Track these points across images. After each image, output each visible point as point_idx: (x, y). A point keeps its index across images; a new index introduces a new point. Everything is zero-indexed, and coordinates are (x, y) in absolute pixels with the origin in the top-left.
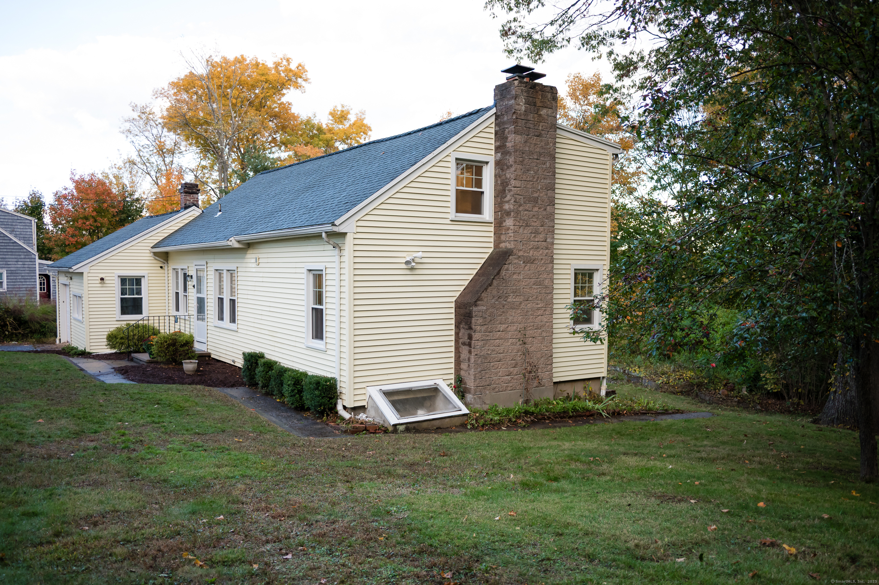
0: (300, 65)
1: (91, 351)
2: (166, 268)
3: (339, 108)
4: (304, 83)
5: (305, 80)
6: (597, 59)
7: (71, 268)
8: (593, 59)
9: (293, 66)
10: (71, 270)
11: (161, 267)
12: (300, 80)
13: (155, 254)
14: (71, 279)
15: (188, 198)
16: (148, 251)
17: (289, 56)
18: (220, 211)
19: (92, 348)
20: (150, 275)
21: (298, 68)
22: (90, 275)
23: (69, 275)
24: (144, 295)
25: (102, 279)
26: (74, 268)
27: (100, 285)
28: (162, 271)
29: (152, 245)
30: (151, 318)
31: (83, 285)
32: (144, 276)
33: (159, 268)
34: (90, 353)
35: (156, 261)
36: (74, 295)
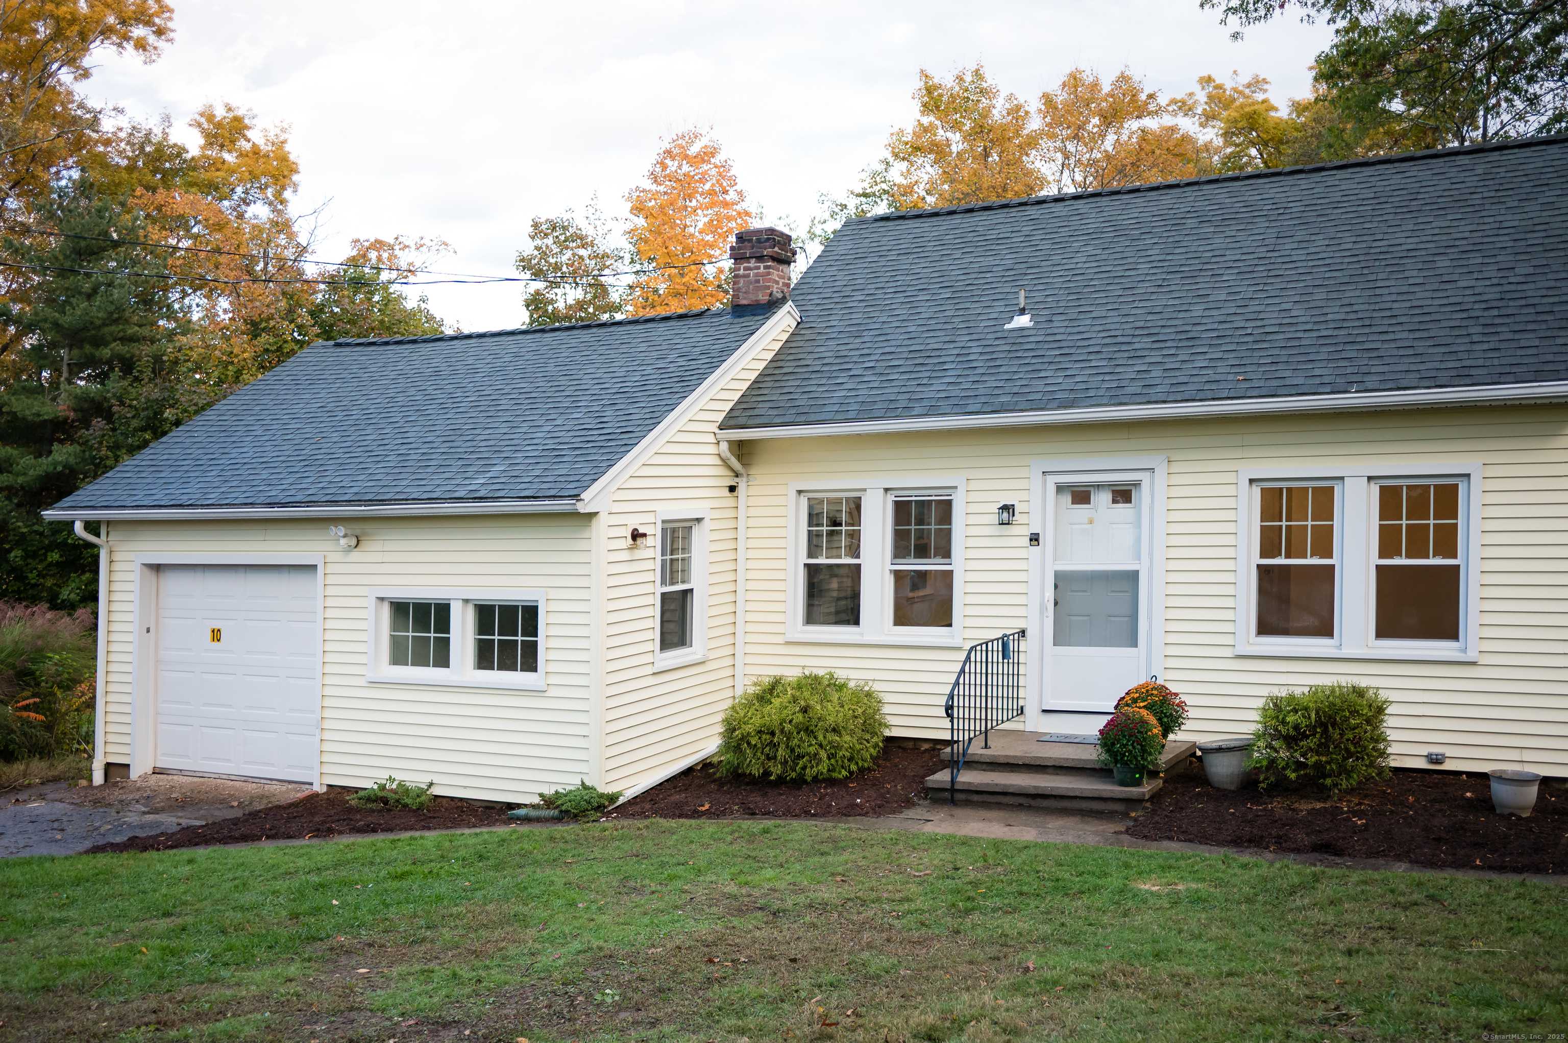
1: (609, 790)
2: (740, 490)
4: (154, 39)
5: (160, 33)
7: (578, 498)
11: (732, 489)
13: (728, 446)
14: (359, 544)
15: (775, 275)
16: (713, 439)
18: (1023, 311)
20: (712, 515)
23: (352, 531)
24: (696, 580)
25: (635, 534)
26: (586, 496)
28: (731, 501)
29: (720, 417)
30: (712, 655)
31: (583, 558)
32: (699, 520)
33: (726, 492)
34: (613, 798)
35: (723, 471)
36: (382, 599)
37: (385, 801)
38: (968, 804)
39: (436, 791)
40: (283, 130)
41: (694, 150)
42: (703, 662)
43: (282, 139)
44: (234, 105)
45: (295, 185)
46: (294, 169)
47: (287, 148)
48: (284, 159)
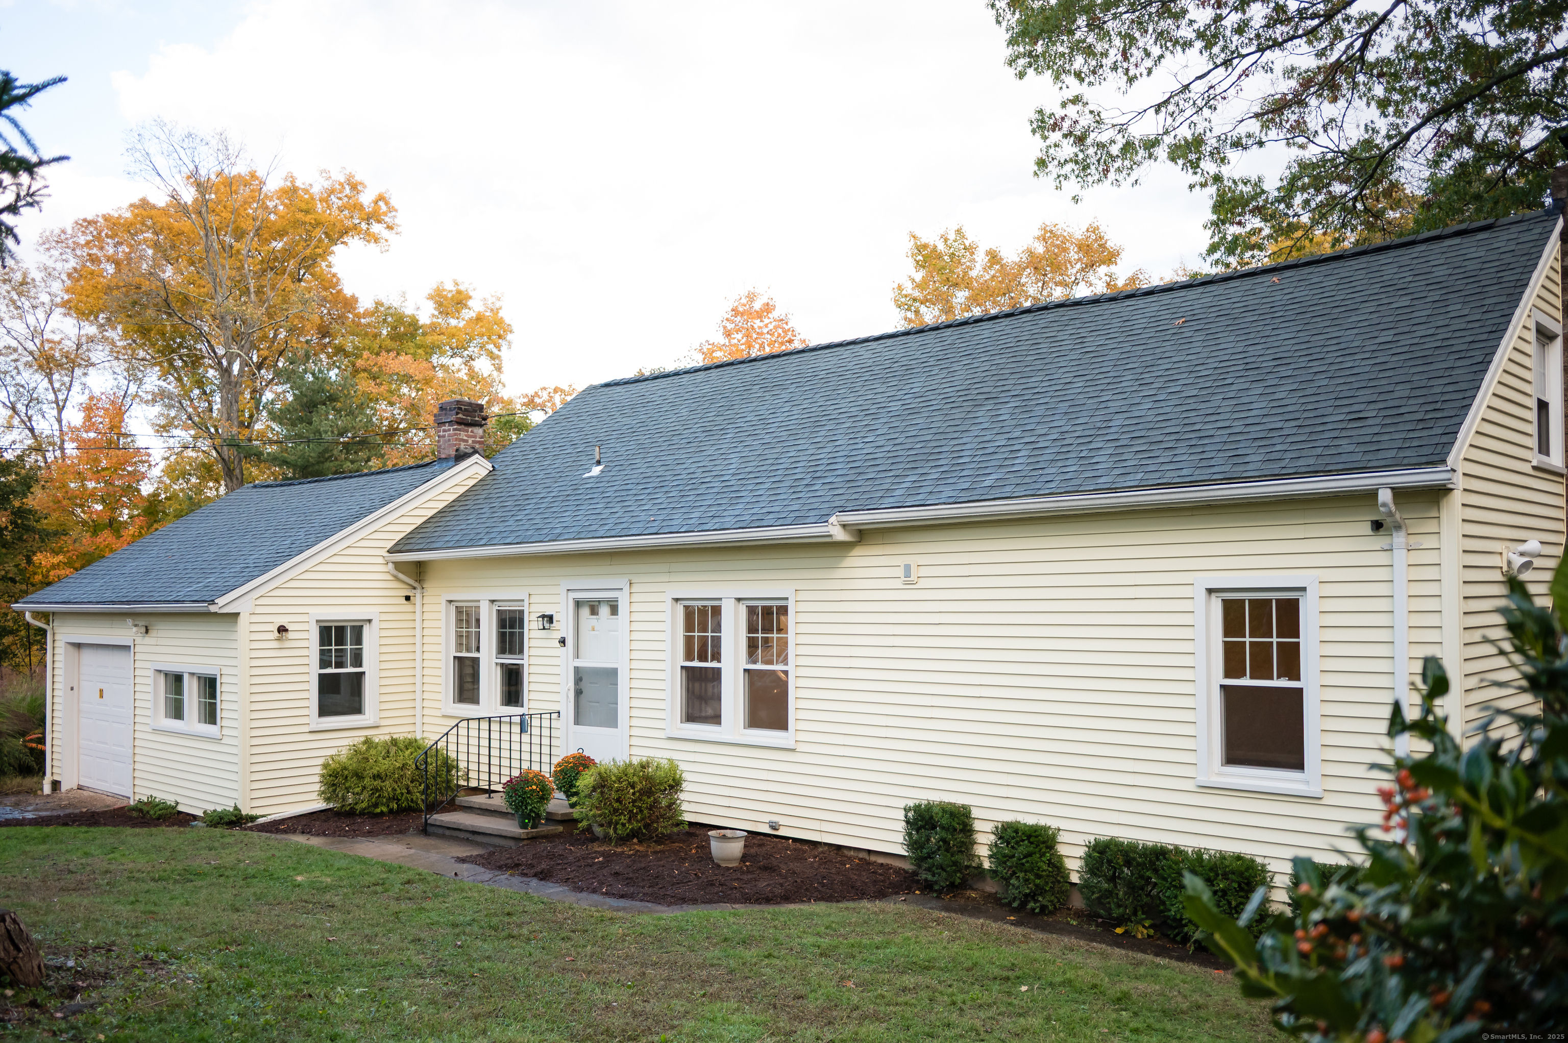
0: (381, 198)
1: (254, 812)
2: (417, 599)
3: (449, 286)
4: (385, 234)
5: (390, 228)
6: (1198, 187)
7: (212, 602)
8: (1191, 187)
9: (366, 199)
10: (213, 609)
11: (408, 598)
12: (376, 228)
13: (398, 565)
14: (147, 632)
15: (463, 435)
16: (381, 560)
17: (358, 178)
18: (599, 463)
19: (256, 803)
20: (384, 617)
21: (376, 202)
22: (255, 619)
23: (142, 623)
24: (368, 666)
25: (282, 630)
26: (221, 601)
27: (275, 644)
28: (408, 607)
29: (390, 545)
30: (383, 722)
31: (233, 645)
32: (370, 621)
33: (403, 601)
34: (253, 818)
35: (396, 584)
36: (160, 671)
37: (141, 810)
38: (442, 837)
39: (180, 808)
40: (499, 299)
41: (757, 306)
42: (377, 727)
43: (497, 306)
44: (459, 280)
45: (510, 343)
46: (508, 329)
47: (501, 314)
48: (500, 322)
